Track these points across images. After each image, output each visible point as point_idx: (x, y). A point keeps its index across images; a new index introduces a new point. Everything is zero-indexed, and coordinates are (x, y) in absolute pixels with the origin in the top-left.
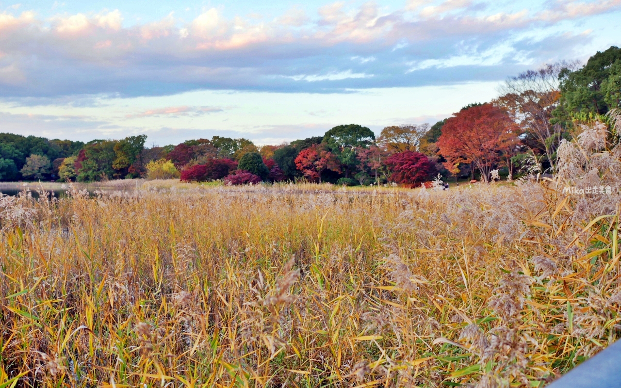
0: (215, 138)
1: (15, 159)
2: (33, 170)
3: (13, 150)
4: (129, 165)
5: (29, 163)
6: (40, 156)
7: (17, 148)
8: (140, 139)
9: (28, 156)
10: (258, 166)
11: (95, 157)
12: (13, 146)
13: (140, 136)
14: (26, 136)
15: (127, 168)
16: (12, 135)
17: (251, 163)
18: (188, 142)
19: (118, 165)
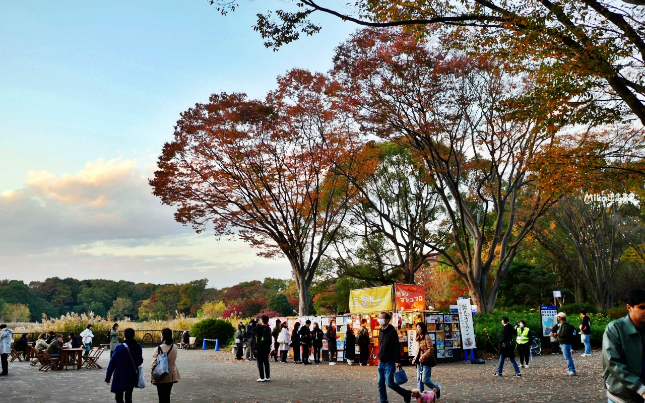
0: (267, 279)
1: (104, 302)
2: (118, 311)
3: (103, 294)
4: (191, 306)
5: (115, 305)
6: (124, 299)
7: (107, 292)
8: (203, 283)
9: (115, 299)
10: (283, 305)
11: (163, 299)
12: (104, 291)
13: (202, 280)
14: (117, 281)
15: (190, 308)
16: (104, 280)
17: (277, 303)
18: (242, 284)
19: (182, 306)
